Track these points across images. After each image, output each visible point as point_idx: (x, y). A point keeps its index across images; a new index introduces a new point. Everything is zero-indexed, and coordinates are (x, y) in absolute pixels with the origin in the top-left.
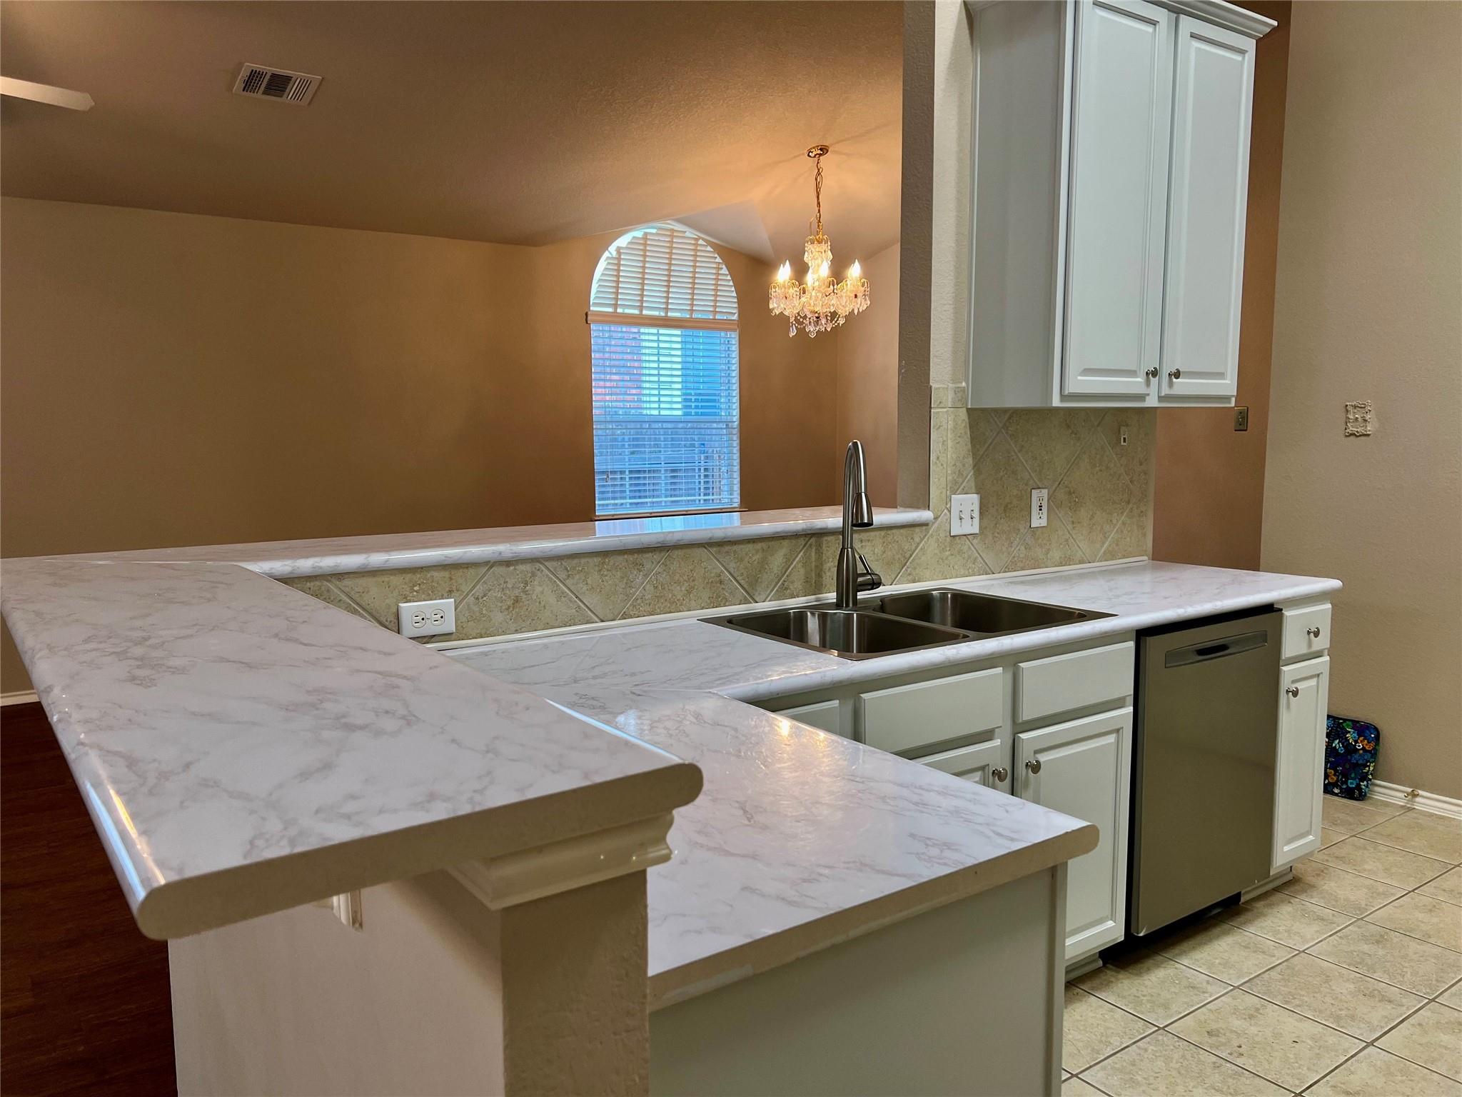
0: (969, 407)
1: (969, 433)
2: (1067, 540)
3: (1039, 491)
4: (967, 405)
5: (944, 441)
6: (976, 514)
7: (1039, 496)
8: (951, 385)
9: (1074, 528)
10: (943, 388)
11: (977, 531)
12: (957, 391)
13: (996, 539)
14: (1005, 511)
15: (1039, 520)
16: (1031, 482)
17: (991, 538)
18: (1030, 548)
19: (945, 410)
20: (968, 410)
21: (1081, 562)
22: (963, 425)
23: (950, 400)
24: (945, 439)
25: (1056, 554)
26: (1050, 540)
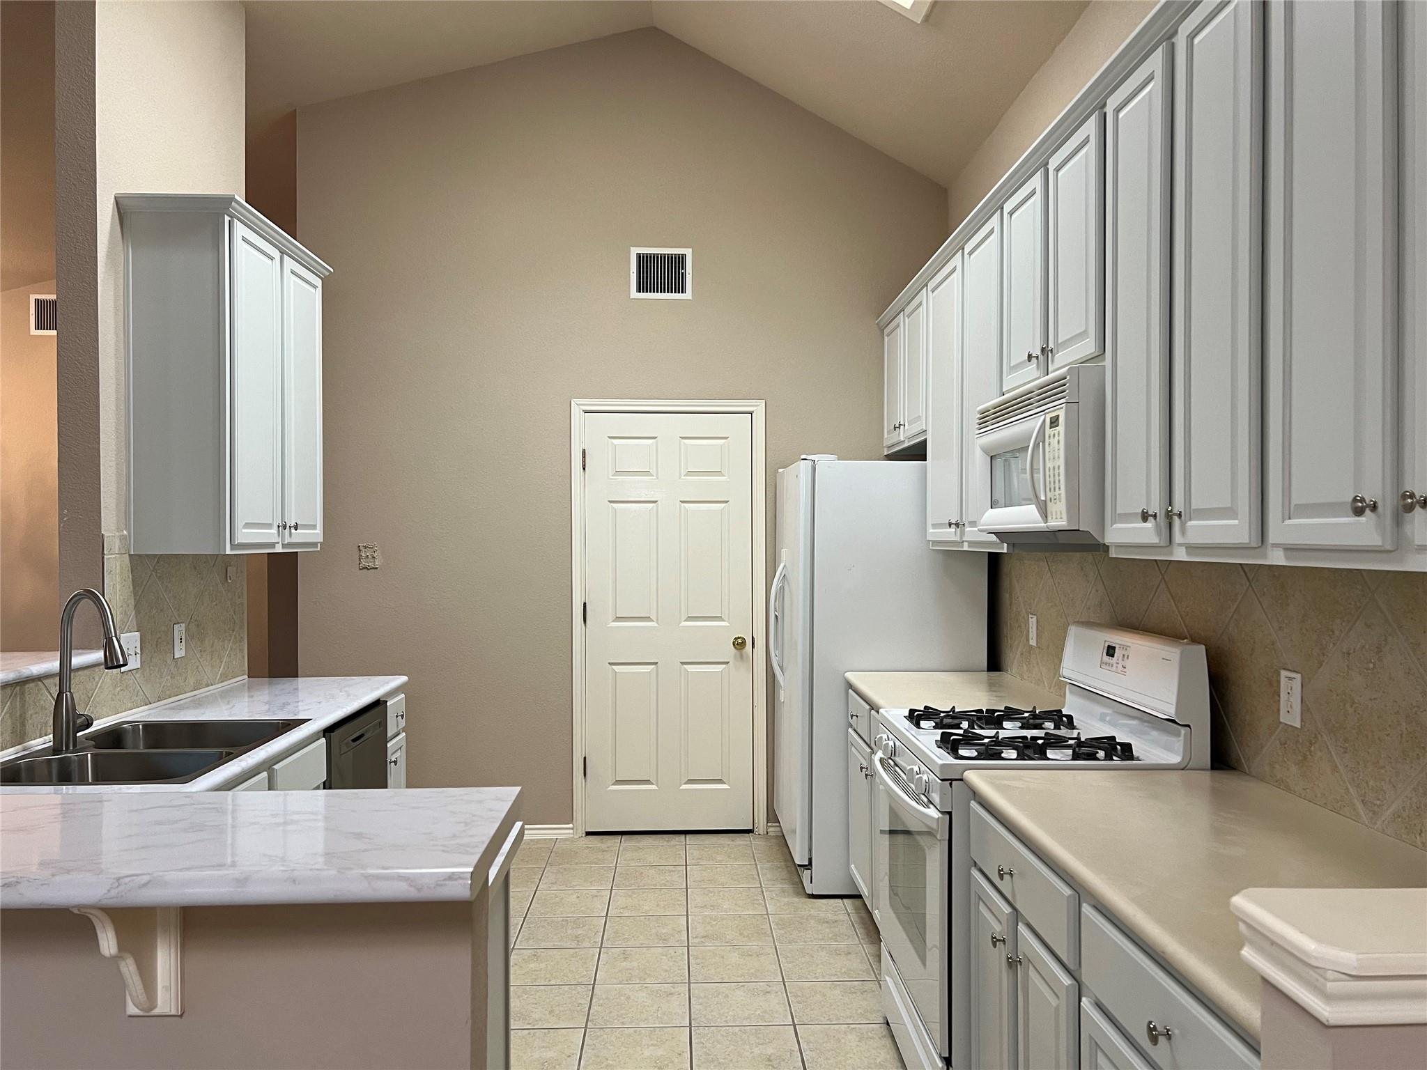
0: (132, 553)
1: (131, 577)
2: (197, 667)
3: (179, 625)
4: (129, 550)
5: (114, 585)
6: (138, 651)
7: (180, 630)
8: (117, 534)
9: (202, 655)
10: (113, 536)
11: (139, 666)
12: (122, 538)
13: (152, 672)
14: (157, 645)
15: (179, 653)
16: (173, 618)
17: (148, 671)
18: (174, 678)
19: (114, 556)
20: (130, 555)
21: (207, 686)
22: (127, 569)
23: (117, 547)
24: (114, 582)
25: (191, 681)
26: (186, 669)
